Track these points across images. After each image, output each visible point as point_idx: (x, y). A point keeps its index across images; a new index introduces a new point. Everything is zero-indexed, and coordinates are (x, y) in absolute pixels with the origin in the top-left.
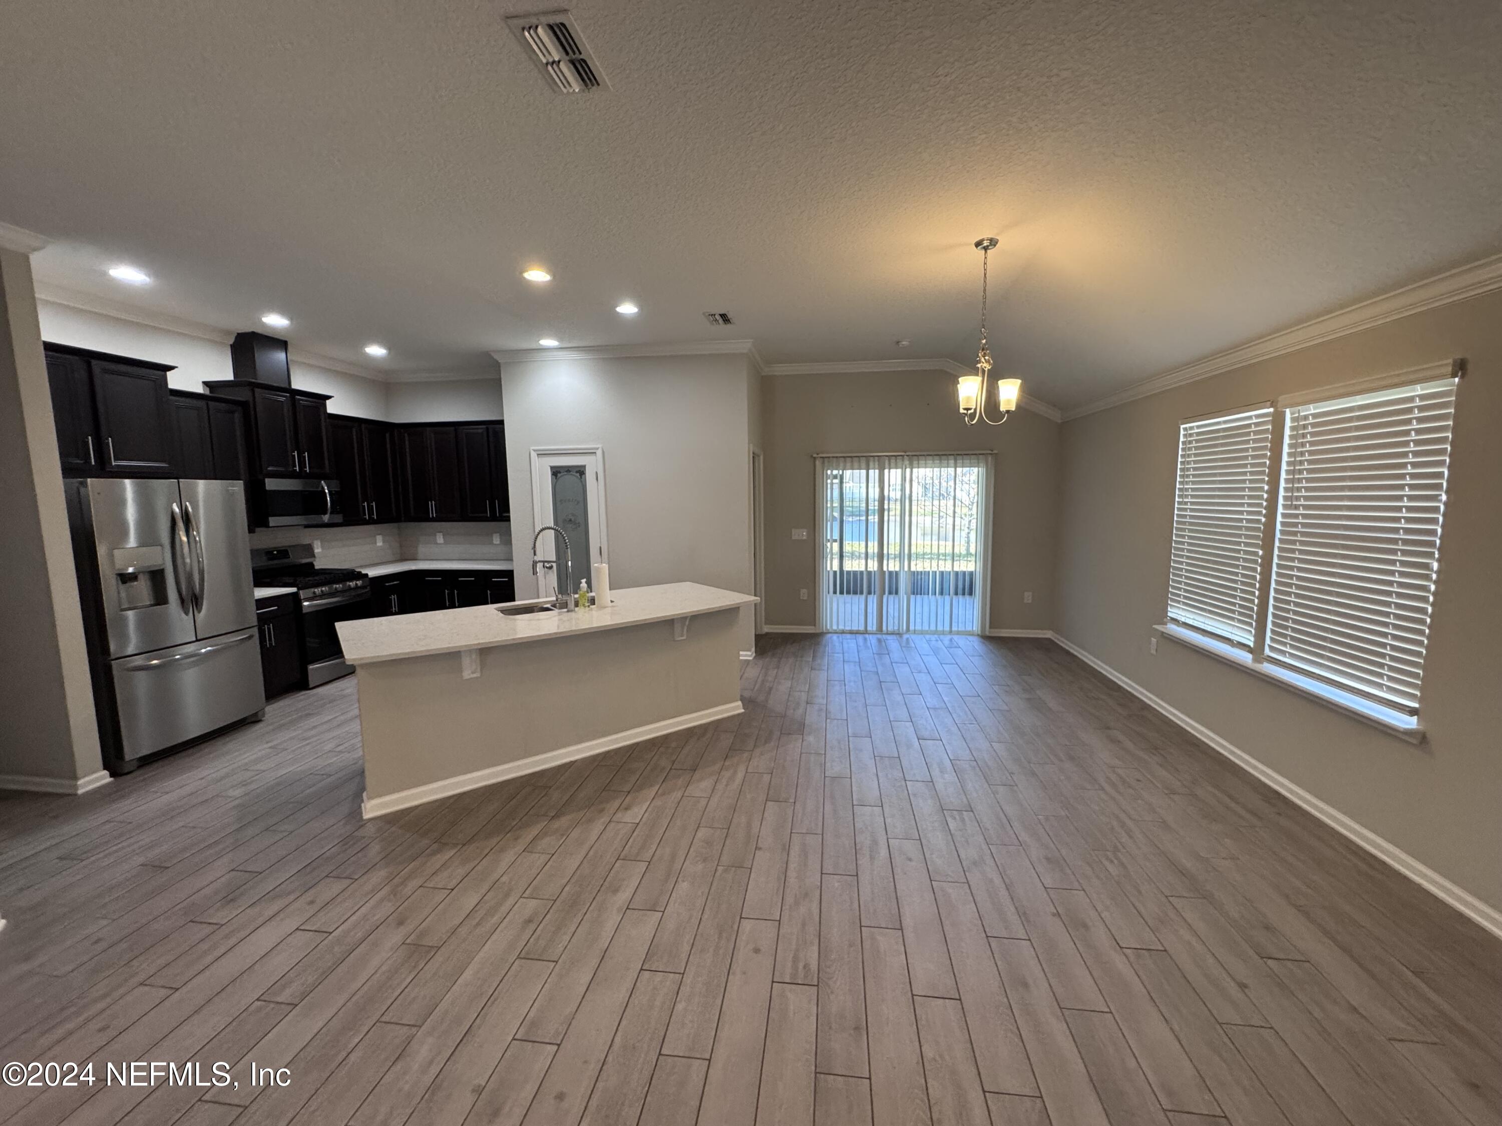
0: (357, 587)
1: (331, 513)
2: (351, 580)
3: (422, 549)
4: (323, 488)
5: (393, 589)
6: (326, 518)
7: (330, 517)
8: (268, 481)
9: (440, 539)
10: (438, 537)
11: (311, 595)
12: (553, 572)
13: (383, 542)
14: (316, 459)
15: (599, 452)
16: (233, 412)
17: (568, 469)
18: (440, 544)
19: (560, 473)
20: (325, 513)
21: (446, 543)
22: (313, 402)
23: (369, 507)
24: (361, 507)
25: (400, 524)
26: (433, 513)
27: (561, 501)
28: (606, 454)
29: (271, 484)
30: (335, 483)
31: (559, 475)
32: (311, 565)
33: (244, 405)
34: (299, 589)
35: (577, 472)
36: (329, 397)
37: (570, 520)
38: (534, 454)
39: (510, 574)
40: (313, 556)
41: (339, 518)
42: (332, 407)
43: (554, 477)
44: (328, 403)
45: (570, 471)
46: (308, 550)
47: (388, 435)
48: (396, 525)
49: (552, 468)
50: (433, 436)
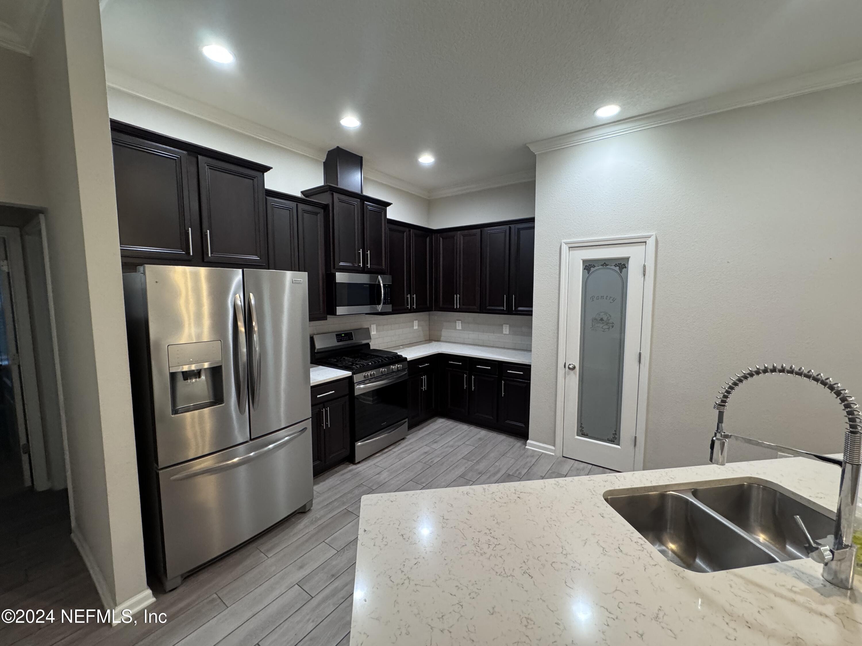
0: (398, 370)
1: (384, 304)
2: (393, 364)
3: (445, 333)
4: (379, 282)
5: (425, 371)
6: (380, 308)
7: (383, 307)
8: (338, 274)
9: (459, 325)
10: (457, 324)
11: (363, 379)
12: (575, 374)
13: (418, 326)
14: (377, 256)
15: (651, 242)
16: (316, 214)
17: (605, 263)
18: (459, 330)
19: (594, 266)
20: (379, 304)
21: (463, 329)
22: (377, 208)
23: (411, 298)
24: (406, 298)
25: (431, 312)
26: (457, 306)
27: (592, 298)
28: (660, 245)
29: (341, 277)
30: (388, 277)
31: (592, 269)
32: (368, 345)
33: (325, 207)
34: (354, 373)
35: (616, 266)
36: (389, 204)
37: (602, 320)
38: (565, 248)
39: (526, 369)
40: (369, 338)
41: (389, 308)
42: (392, 214)
43: (586, 271)
44: (388, 209)
45: (607, 265)
46: (367, 332)
47: (428, 239)
48: (427, 313)
49: (584, 261)
50: (462, 238)
